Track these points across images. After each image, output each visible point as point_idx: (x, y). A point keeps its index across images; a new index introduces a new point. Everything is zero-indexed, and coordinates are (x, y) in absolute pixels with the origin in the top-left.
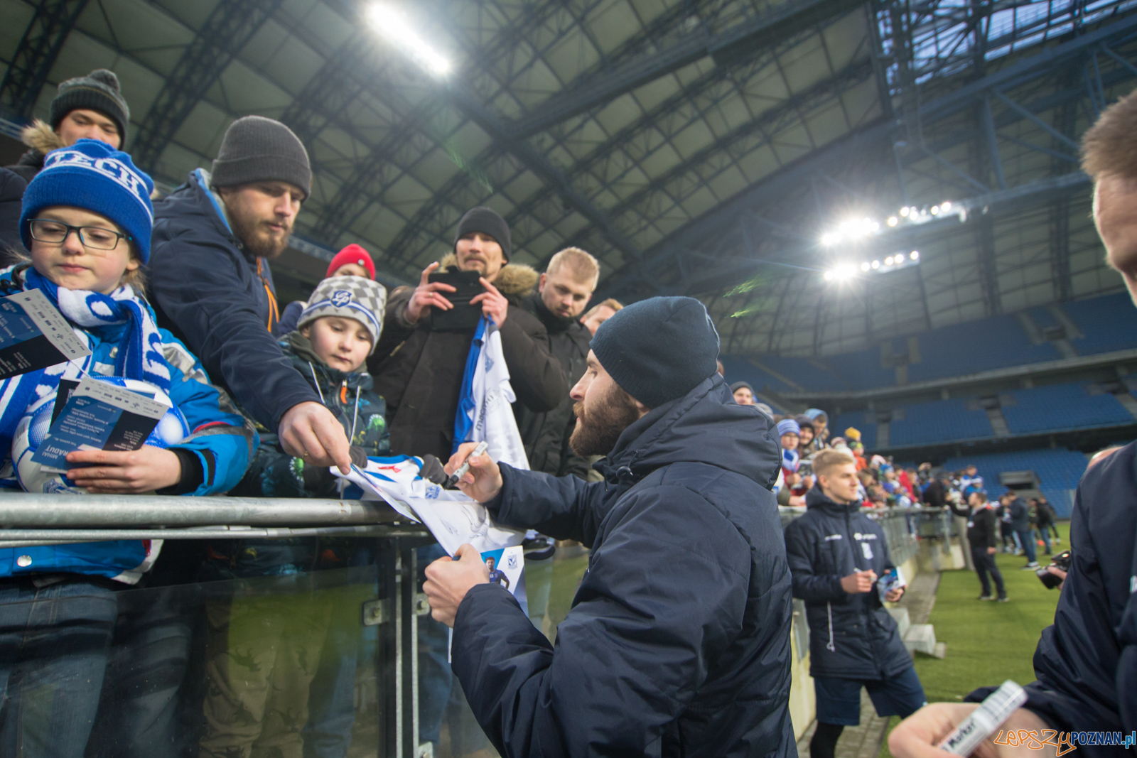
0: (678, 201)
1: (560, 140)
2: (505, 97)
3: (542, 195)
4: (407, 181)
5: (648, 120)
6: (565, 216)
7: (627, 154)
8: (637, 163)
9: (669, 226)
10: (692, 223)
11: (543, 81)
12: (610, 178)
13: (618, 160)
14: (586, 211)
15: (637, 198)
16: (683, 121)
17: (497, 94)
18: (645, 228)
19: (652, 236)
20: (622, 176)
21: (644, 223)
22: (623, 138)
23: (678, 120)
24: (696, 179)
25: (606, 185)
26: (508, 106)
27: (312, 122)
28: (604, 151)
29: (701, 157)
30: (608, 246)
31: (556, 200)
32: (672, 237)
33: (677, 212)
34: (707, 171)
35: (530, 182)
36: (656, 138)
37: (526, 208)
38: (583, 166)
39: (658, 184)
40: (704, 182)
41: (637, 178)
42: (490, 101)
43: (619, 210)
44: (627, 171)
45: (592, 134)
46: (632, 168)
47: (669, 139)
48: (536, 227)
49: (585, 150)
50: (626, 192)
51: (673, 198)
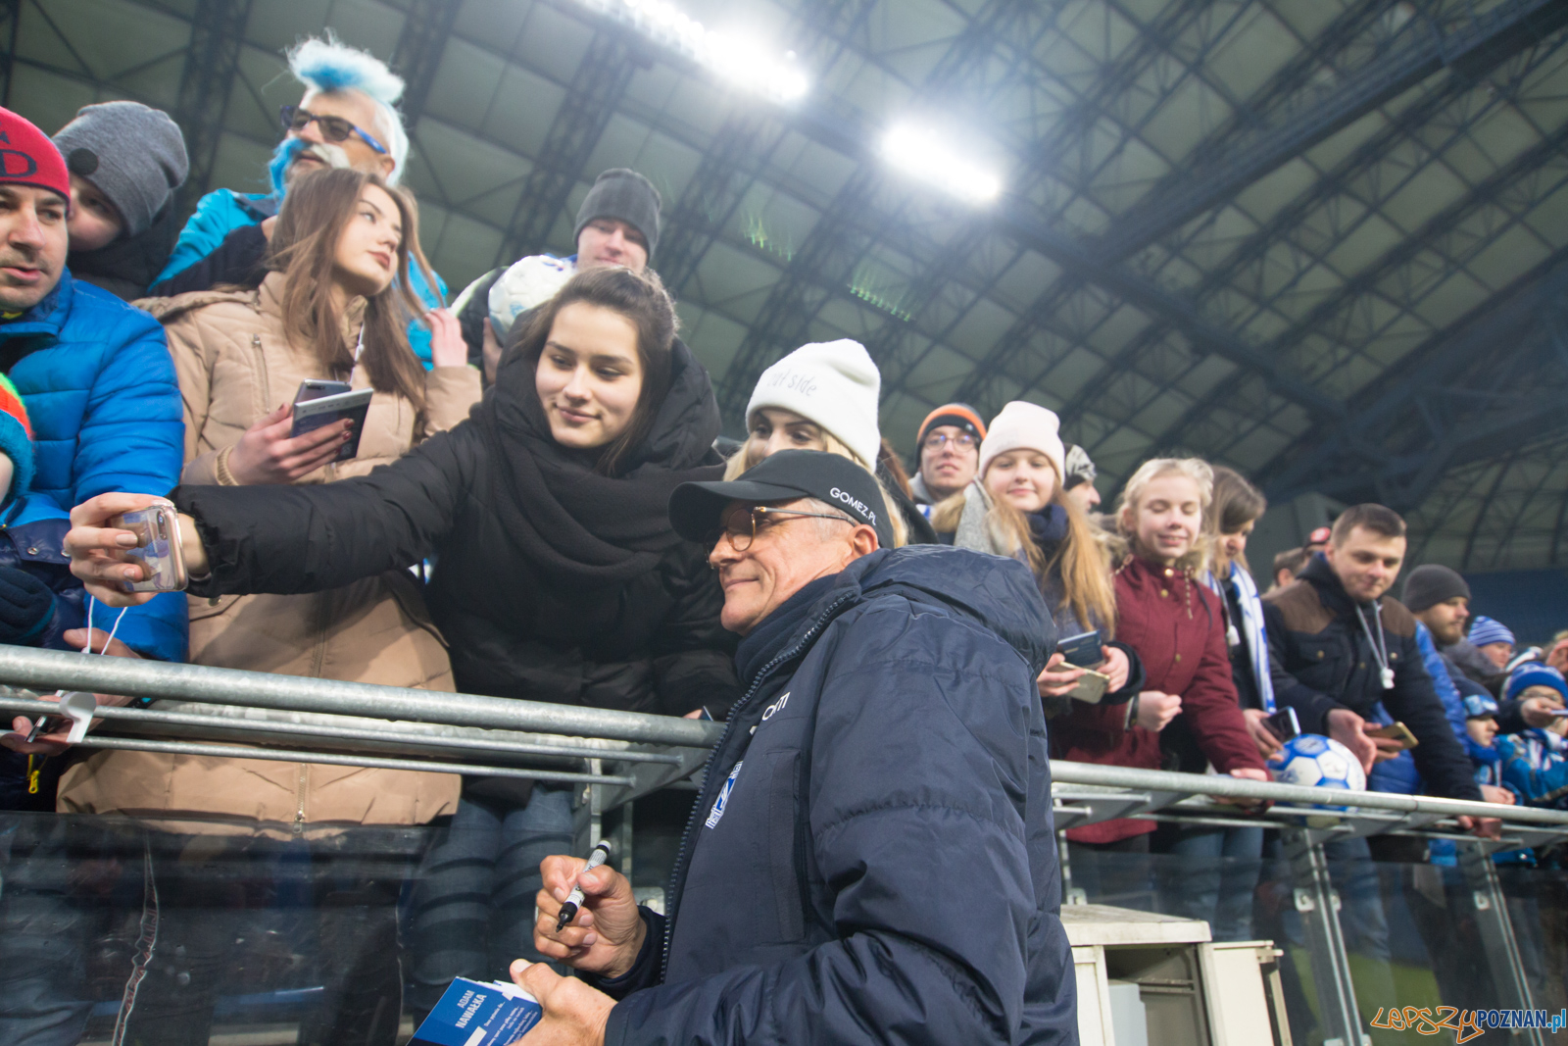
0: (1406, 306)
1: (1176, 251)
2: (1082, 204)
3: (1150, 337)
4: (940, 354)
5: (1329, 186)
6: (1195, 364)
7: (1297, 246)
8: (1318, 258)
9: (1390, 351)
10: (1438, 338)
11: (1141, 165)
12: (1271, 288)
13: (1280, 259)
14: (1229, 349)
15: (1325, 312)
16: (1402, 174)
17: (1067, 204)
18: (1346, 361)
19: (1362, 371)
20: (1294, 283)
21: (1342, 353)
22: (1289, 220)
23: (1389, 174)
24: (1437, 263)
25: (1263, 302)
26: (1088, 218)
27: (807, 297)
28: (1253, 249)
29: (1443, 224)
30: (1276, 402)
31: (1177, 341)
32: (1401, 368)
33: (1407, 324)
34: (1458, 245)
35: (1130, 320)
36: (1348, 210)
37: (1124, 361)
38: (1218, 279)
39: (1362, 284)
40: (1454, 265)
41: (1321, 282)
42: (1058, 216)
43: (1293, 337)
44: (1300, 274)
45: (1232, 225)
46: (1309, 268)
47: (1374, 208)
48: (1143, 388)
49: (1221, 253)
50: (1301, 308)
51: (1394, 302)
